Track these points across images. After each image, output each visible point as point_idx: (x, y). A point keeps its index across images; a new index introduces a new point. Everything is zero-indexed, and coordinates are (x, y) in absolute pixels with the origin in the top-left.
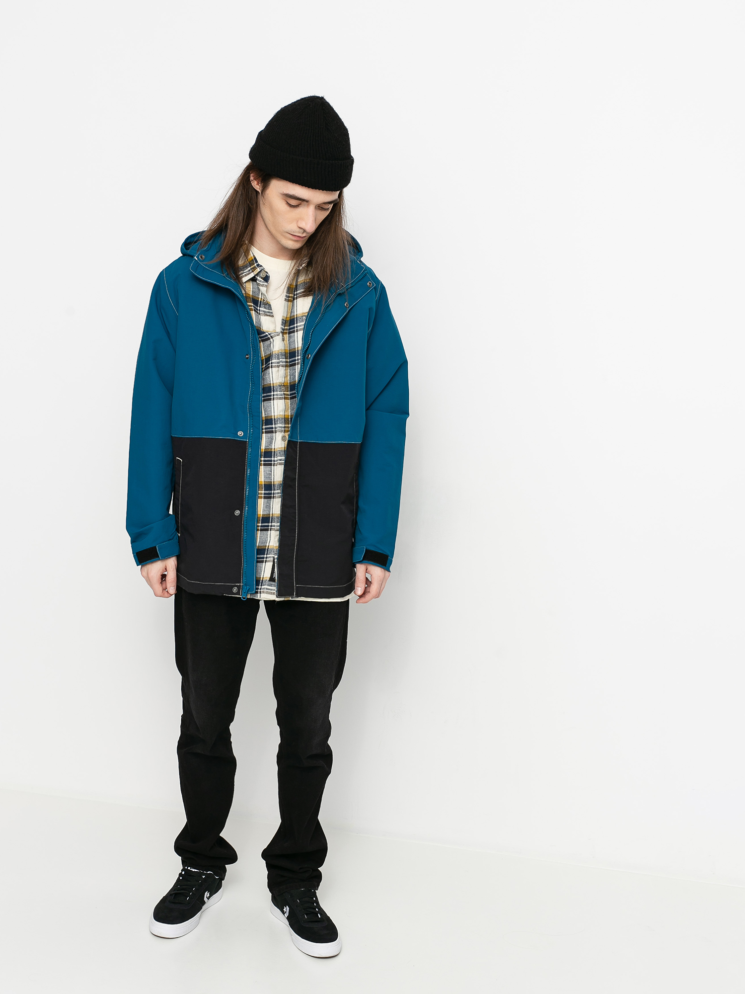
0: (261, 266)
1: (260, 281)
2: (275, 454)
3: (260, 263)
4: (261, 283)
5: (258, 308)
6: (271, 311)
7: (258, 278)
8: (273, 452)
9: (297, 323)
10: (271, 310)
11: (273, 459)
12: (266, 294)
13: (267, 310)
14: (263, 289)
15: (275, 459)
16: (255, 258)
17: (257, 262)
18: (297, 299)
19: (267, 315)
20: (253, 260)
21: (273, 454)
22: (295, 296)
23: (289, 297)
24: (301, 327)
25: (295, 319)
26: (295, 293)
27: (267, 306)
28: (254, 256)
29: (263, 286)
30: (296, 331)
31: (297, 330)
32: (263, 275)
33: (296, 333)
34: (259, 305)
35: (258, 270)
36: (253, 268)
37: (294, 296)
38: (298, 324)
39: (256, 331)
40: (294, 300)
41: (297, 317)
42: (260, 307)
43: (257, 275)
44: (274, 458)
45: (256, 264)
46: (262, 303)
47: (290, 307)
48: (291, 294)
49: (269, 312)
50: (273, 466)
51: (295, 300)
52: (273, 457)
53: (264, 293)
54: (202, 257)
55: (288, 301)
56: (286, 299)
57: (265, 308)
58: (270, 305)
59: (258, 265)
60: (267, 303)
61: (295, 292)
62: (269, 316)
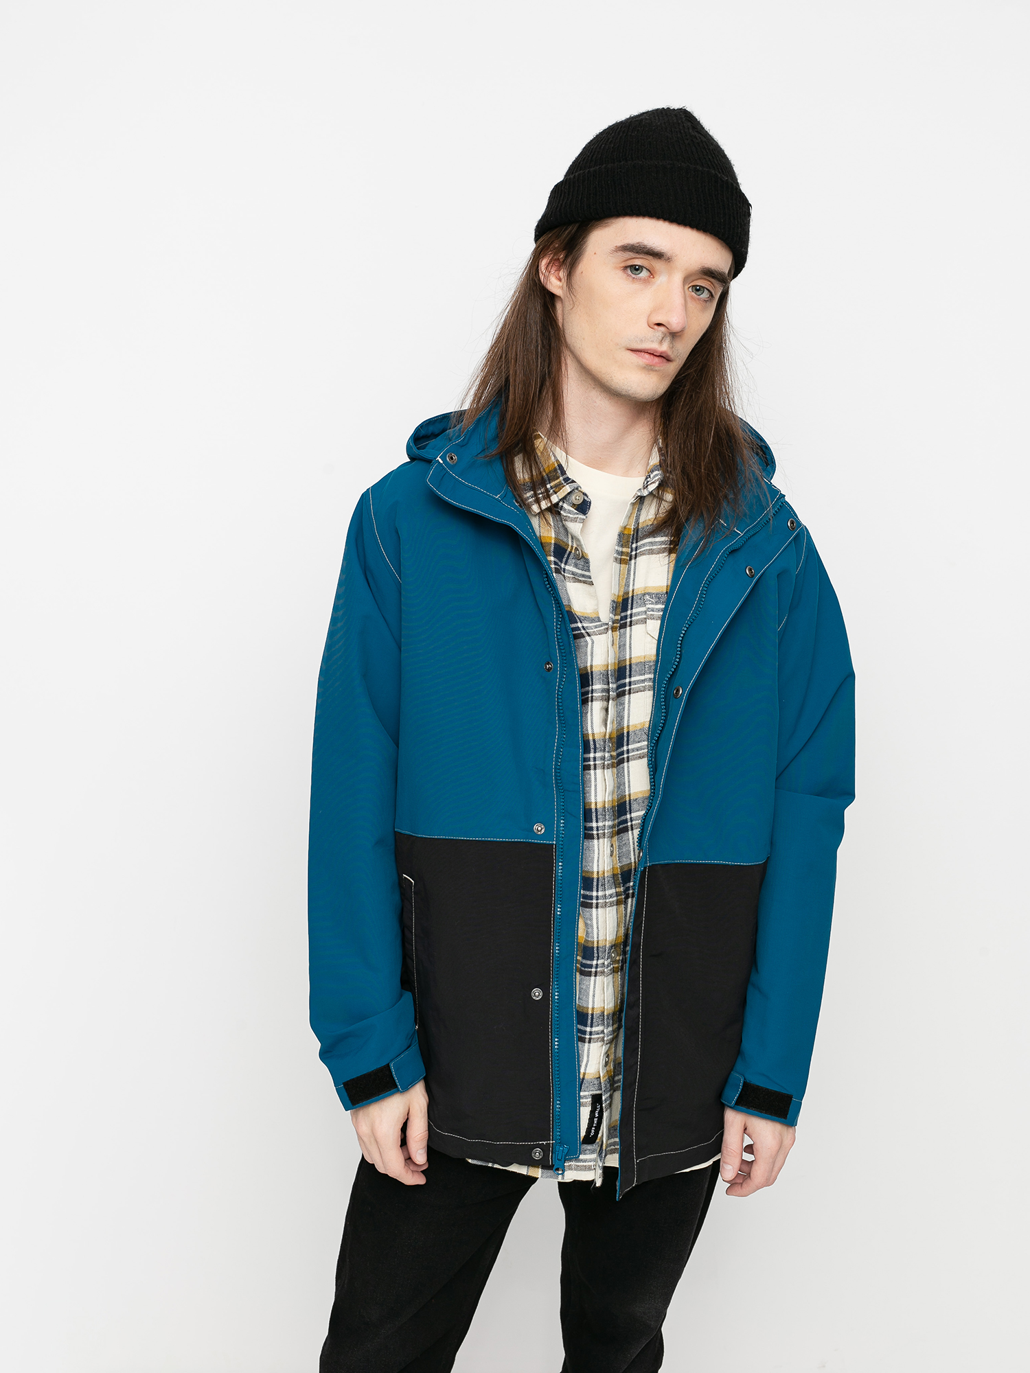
0: (573, 482)
1: (570, 512)
2: (600, 884)
3: (569, 474)
4: (571, 516)
5: (563, 565)
6: (587, 573)
7: (565, 506)
8: (595, 880)
9: (632, 609)
10: (589, 570)
11: (594, 894)
12: (580, 538)
13: (580, 572)
14: (574, 527)
15: (600, 893)
16: (560, 466)
17: (563, 473)
18: (636, 558)
19: (580, 581)
20: (555, 470)
21: (595, 884)
22: (634, 553)
23: (622, 553)
24: (638, 617)
25: (630, 601)
26: (634, 546)
27: (581, 563)
28: (557, 461)
29: (575, 520)
30: (628, 624)
31: (631, 622)
32: (577, 499)
33: (628, 628)
34: (564, 560)
35: (568, 489)
36: (556, 486)
37: (632, 551)
38: (634, 611)
39: (566, 616)
40: (631, 559)
41: (633, 597)
42: (566, 564)
43: (563, 499)
44: (597, 891)
45: (561, 478)
46: (572, 555)
47: (623, 575)
48: (626, 546)
49: (583, 576)
50: (594, 910)
51: (633, 561)
52: (595, 889)
53: (576, 535)
54: (452, 458)
55: (621, 562)
56: (616, 559)
57: (576, 566)
58: (587, 562)
59: (567, 480)
60: (583, 557)
61: (632, 543)
62: (585, 582)
